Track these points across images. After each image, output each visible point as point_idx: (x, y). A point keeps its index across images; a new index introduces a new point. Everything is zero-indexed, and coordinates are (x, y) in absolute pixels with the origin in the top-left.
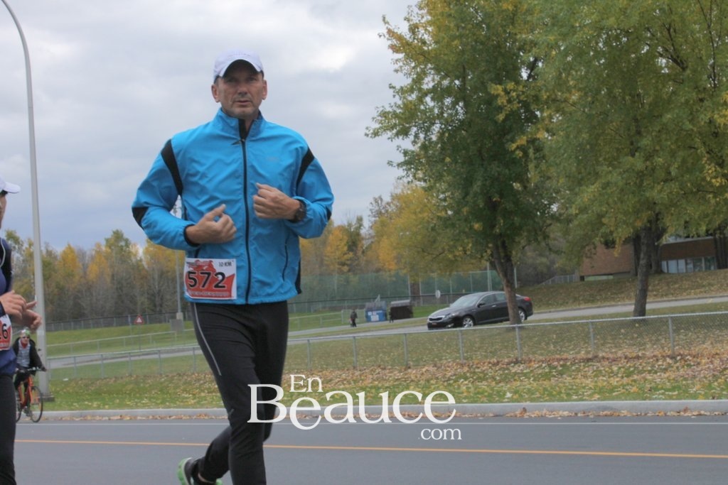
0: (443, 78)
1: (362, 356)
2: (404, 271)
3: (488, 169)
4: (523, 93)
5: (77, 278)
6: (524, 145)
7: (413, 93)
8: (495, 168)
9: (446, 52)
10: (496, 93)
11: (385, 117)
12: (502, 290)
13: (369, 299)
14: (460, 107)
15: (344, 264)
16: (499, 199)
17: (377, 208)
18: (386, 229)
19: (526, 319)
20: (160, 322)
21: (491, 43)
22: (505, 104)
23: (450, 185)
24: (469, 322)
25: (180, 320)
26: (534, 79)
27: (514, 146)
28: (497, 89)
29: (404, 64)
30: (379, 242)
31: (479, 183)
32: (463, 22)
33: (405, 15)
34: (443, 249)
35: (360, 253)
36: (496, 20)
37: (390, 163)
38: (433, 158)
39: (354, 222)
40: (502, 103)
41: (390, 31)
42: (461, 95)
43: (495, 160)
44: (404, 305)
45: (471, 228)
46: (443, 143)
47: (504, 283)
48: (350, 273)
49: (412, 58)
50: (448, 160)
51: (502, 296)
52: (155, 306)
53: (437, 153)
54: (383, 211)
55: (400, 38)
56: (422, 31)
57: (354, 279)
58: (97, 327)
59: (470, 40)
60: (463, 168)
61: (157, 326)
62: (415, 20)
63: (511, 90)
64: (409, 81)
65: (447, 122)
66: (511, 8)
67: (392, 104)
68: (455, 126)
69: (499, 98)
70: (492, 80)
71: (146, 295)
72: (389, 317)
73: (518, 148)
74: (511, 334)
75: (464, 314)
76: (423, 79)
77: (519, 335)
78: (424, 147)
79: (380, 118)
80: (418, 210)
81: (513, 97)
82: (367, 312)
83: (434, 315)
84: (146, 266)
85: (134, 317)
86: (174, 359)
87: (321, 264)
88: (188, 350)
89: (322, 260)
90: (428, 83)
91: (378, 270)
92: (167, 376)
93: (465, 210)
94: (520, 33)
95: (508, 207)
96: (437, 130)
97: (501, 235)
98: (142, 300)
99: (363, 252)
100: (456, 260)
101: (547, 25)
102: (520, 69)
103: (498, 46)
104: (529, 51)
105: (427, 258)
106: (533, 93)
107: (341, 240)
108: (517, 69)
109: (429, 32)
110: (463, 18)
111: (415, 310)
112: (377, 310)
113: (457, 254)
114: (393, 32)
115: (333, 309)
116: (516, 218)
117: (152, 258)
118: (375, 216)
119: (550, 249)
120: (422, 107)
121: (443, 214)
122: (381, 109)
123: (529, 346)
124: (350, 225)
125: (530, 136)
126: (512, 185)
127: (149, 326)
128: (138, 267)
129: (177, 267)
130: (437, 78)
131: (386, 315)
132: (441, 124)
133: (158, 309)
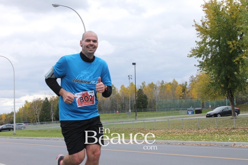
0: (213, 39)
1: (185, 125)
2: (200, 99)
3: (226, 68)
4: (238, 44)
5: (100, 98)
6: (238, 60)
7: (203, 44)
8: (228, 68)
9: (214, 31)
10: (229, 44)
11: (194, 51)
12: (230, 106)
13: (188, 107)
14: (218, 48)
15: (181, 96)
16: (230, 77)
17: (192, 79)
18: (194, 86)
19: (238, 115)
20: (124, 113)
21: (228, 28)
22: (232, 47)
23: (214, 73)
24: (219, 115)
25: (130, 112)
26: (242, 40)
27: (235, 61)
28: (230, 43)
29: (200, 35)
30: (192, 90)
31: (223, 72)
32: (219, 22)
33: (201, 19)
34: (212, 92)
35: (186, 93)
36: (230, 21)
37: (195, 65)
38: (209, 64)
39: (184, 83)
40: (231, 47)
41: (196, 24)
42: (218, 44)
43: (229, 65)
44: (199, 109)
45: (220, 86)
46: (212, 59)
47: (231, 103)
48: (183, 99)
49: (202, 33)
50: (213, 65)
51: (230, 108)
52: (123, 107)
53: (210, 62)
54: (193, 80)
55: (199, 26)
56: (206, 24)
57: (184, 101)
58: (105, 113)
59: (221, 27)
60: (218, 67)
61: (123, 113)
62: (204, 21)
63: (234, 43)
64: (202, 40)
65: (213, 53)
66: (235, 17)
67: (196, 47)
68: (216, 54)
69: (230, 46)
70: (228, 40)
71: (120, 104)
72: (195, 113)
73: (236, 61)
74: (233, 120)
75: (217, 113)
76: (206, 39)
77: (235, 120)
78: (206, 60)
79: (192, 51)
80: (205, 80)
81: (235, 45)
82: (188, 111)
83: (208, 113)
84: (120, 96)
85: (116, 111)
86: (127, 124)
87: (174, 96)
88: (132, 121)
89: (174, 95)
90: (208, 40)
91: (192, 98)
92: (125, 129)
93: (219, 80)
94: (238, 25)
95: (233, 80)
96: (210, 55)
97: (230, 88)
98: (119, 106)
99: (187, 93)
100: (216, 96)
101: (246, 23)
102: (237, 36)
103: (231, 29)
104: (240, 31)
105: (207, 95)
106: (241, 44)
107: (180, 89)
108: (236, 36)
109: (209, 25)
110: (219, 20)
111: (202, 111)
112: (191, 111)
113: (217, 94)
114: (197, 25)
115: (177, 110)
116: (235, 83)
117: (122, 93)
118: (191, 82)
119: (246, 93)
120: (206, 48)
121: (212, 81)
122: (193, 48)
123: (238, 124)
124: (183, 84)
125: (240, 58)
126: (234, 73)
127: (121, 113)
128: (118, 95)
129: (129, 96)
130: (211, 39)
131: (193, 112)
132: (212, 53)
133: (124, 108)
